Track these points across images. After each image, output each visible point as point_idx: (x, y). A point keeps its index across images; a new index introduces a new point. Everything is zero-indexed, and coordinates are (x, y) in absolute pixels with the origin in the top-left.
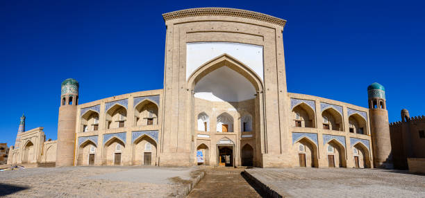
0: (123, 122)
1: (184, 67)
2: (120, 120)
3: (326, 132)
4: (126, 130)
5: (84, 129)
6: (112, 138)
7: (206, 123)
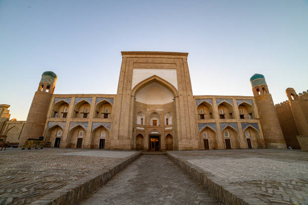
0: (87, 114)
1: (131, 82)
2: (85, 112)
3: (222, 121)
4: (89, 120)
5: (55, 115)
6: (77, 125)
7: (142, 119)
